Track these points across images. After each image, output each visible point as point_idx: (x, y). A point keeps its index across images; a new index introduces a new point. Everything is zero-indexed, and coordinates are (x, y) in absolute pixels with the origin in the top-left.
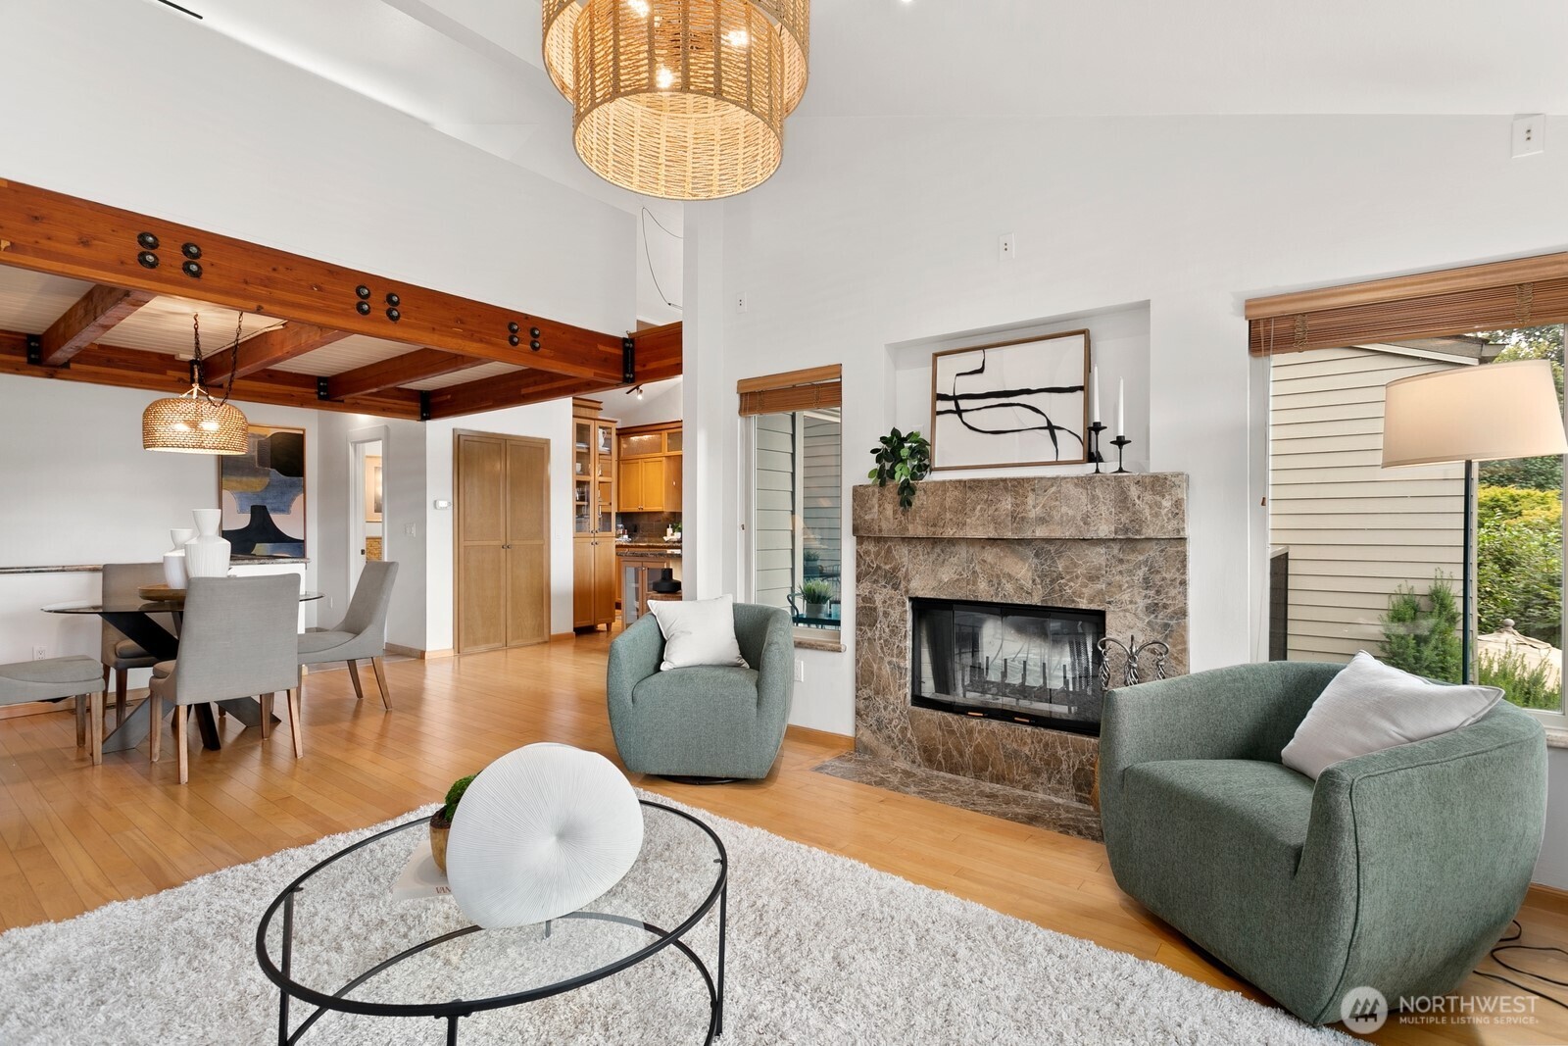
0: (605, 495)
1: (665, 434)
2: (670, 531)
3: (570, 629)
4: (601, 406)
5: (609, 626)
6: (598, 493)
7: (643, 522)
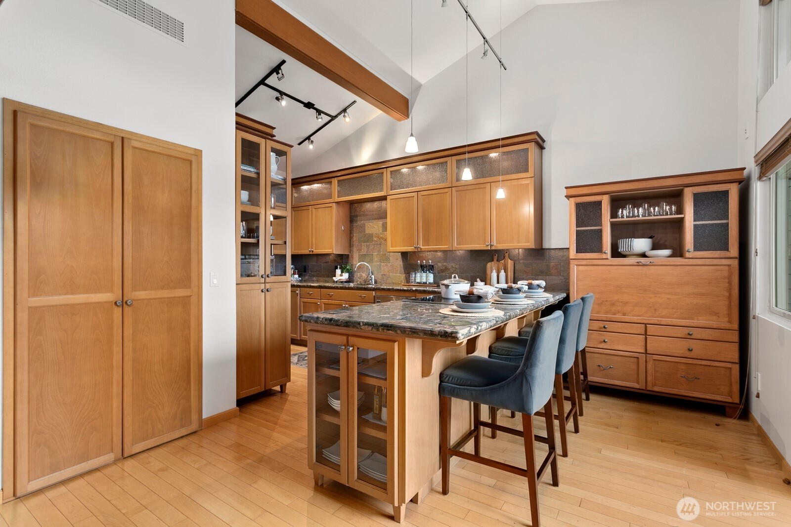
0: (279, 233)
1: (335, 181)
2: (338, 271)
3: (232, 404)
4: (274, 132)
5: (283, 387)
6: (270, 230)
7: (312, 263)
